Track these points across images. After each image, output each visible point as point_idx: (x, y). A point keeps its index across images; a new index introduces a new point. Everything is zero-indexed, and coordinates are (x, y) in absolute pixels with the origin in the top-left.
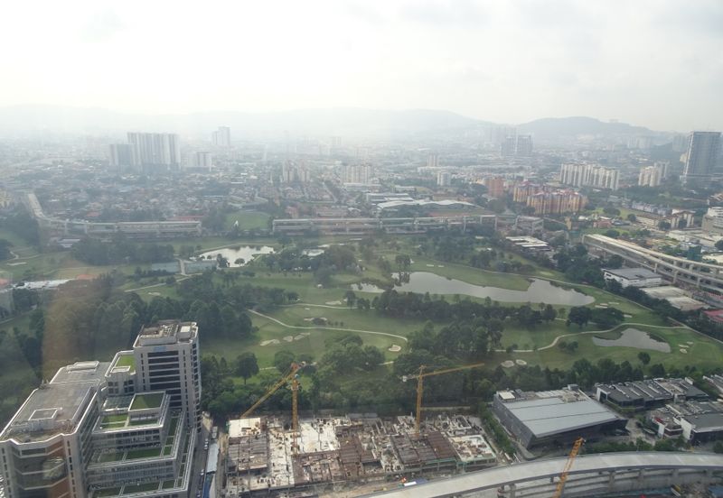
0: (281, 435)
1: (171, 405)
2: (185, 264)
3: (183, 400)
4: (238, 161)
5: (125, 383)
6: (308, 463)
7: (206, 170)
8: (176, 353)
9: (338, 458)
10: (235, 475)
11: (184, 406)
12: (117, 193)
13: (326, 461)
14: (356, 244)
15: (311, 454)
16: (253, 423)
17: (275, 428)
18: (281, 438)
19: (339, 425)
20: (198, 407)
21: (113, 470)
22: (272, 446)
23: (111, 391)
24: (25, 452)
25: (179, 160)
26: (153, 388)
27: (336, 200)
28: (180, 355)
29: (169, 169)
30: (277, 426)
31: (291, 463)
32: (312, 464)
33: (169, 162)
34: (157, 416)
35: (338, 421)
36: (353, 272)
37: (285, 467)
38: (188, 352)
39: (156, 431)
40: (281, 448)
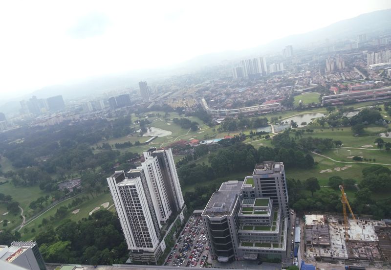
0: (337, 227)
1: (273, 205)
2: (274, 127)
3: (279, 203)
4: (298, 64)
5: (251, 192)
6: (356, 246)
7: (280, 73)
8: (274, 179)
9: (377, 247)
10: (311, 246)
11: (280, 206)
12: (238, 93)
13: (369, 247)
14: (382, 106)
15: (358, 241)
16: (320, 217)
17: (333, 223)
18: (337, 229)
19: (376, 225)
20: (287, 207)
21: (249, 234)
22: (332, 233)
23: (245, 195)
24: (213, 221)
25: (266, 70)
26: (264, 196)
27: (365, 78)
28: (276, 180)
29: (261, 75)
30: (334, 221)
31: (344, 245)
32: (359, 248)
33: (261, 72)
34: (267, 210)
35: (376, 223)
36: (381, 125)
37: (341, 247)
38: (279, 178)
39: (267, 218)
40: (337, 235)
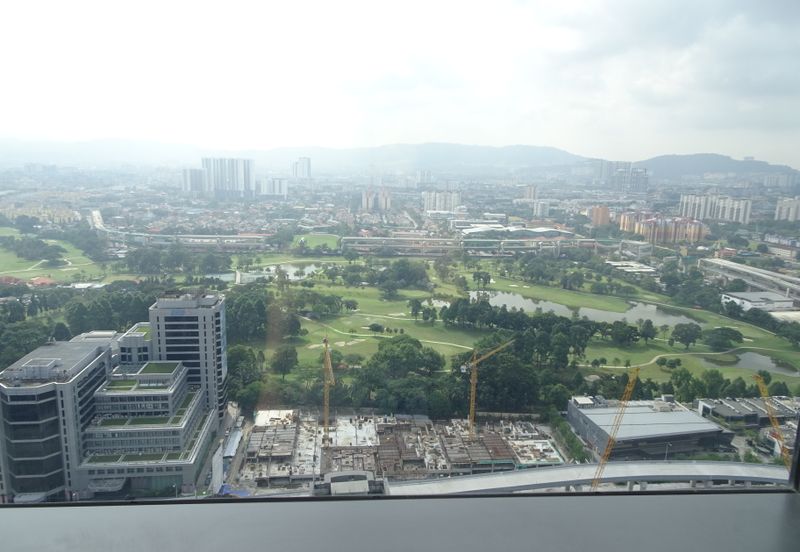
0: (314, 428)
1: (189, 379)
2: (241, 275)
3: (203, 375)
4: (316, 191)
5: (139, 350)
6: (340, 456)
7: (281, 197)
8: (195, 319)
9: (375, 454)
10: (254, 461)
11: (203, 382)
12: (184, 215)
13: (360, 456)
14: (431, 263)
15: (345, 448)
16: (283, 414)
17: (309, 422)
18: (313, 431)
19: (382, 423)
20: (220, 387)
21: (113, 435)
22: (301, 437)
23: (123, 358)
24: (14, 398)
25: (253, 188)
26: (169, 357)
27: (416, 226)
28: (200, 322)
29: (242, 195)
30: (311, 419)
31: (319, 455)
32: (344, 458)
33: (242, 189)
34: (168, 383)
35: (381, 420)
36: (423, 288)
37: (312, 458)
38: (208, 319)
39: (165, 398)
40: (311, 440)
